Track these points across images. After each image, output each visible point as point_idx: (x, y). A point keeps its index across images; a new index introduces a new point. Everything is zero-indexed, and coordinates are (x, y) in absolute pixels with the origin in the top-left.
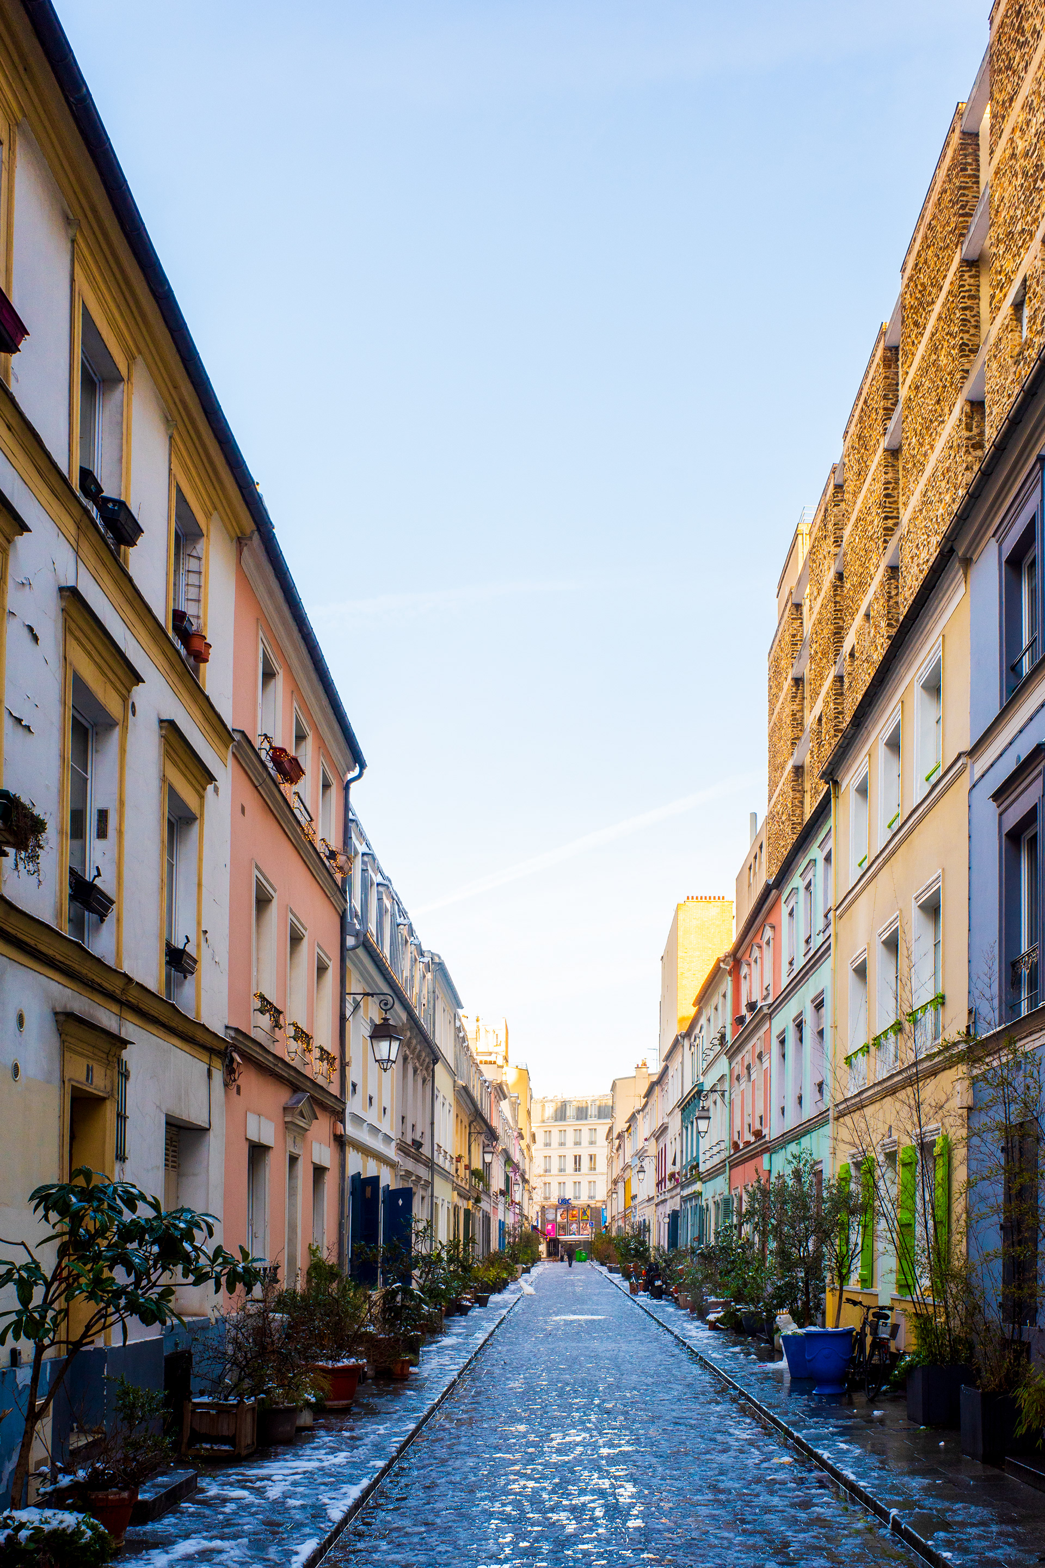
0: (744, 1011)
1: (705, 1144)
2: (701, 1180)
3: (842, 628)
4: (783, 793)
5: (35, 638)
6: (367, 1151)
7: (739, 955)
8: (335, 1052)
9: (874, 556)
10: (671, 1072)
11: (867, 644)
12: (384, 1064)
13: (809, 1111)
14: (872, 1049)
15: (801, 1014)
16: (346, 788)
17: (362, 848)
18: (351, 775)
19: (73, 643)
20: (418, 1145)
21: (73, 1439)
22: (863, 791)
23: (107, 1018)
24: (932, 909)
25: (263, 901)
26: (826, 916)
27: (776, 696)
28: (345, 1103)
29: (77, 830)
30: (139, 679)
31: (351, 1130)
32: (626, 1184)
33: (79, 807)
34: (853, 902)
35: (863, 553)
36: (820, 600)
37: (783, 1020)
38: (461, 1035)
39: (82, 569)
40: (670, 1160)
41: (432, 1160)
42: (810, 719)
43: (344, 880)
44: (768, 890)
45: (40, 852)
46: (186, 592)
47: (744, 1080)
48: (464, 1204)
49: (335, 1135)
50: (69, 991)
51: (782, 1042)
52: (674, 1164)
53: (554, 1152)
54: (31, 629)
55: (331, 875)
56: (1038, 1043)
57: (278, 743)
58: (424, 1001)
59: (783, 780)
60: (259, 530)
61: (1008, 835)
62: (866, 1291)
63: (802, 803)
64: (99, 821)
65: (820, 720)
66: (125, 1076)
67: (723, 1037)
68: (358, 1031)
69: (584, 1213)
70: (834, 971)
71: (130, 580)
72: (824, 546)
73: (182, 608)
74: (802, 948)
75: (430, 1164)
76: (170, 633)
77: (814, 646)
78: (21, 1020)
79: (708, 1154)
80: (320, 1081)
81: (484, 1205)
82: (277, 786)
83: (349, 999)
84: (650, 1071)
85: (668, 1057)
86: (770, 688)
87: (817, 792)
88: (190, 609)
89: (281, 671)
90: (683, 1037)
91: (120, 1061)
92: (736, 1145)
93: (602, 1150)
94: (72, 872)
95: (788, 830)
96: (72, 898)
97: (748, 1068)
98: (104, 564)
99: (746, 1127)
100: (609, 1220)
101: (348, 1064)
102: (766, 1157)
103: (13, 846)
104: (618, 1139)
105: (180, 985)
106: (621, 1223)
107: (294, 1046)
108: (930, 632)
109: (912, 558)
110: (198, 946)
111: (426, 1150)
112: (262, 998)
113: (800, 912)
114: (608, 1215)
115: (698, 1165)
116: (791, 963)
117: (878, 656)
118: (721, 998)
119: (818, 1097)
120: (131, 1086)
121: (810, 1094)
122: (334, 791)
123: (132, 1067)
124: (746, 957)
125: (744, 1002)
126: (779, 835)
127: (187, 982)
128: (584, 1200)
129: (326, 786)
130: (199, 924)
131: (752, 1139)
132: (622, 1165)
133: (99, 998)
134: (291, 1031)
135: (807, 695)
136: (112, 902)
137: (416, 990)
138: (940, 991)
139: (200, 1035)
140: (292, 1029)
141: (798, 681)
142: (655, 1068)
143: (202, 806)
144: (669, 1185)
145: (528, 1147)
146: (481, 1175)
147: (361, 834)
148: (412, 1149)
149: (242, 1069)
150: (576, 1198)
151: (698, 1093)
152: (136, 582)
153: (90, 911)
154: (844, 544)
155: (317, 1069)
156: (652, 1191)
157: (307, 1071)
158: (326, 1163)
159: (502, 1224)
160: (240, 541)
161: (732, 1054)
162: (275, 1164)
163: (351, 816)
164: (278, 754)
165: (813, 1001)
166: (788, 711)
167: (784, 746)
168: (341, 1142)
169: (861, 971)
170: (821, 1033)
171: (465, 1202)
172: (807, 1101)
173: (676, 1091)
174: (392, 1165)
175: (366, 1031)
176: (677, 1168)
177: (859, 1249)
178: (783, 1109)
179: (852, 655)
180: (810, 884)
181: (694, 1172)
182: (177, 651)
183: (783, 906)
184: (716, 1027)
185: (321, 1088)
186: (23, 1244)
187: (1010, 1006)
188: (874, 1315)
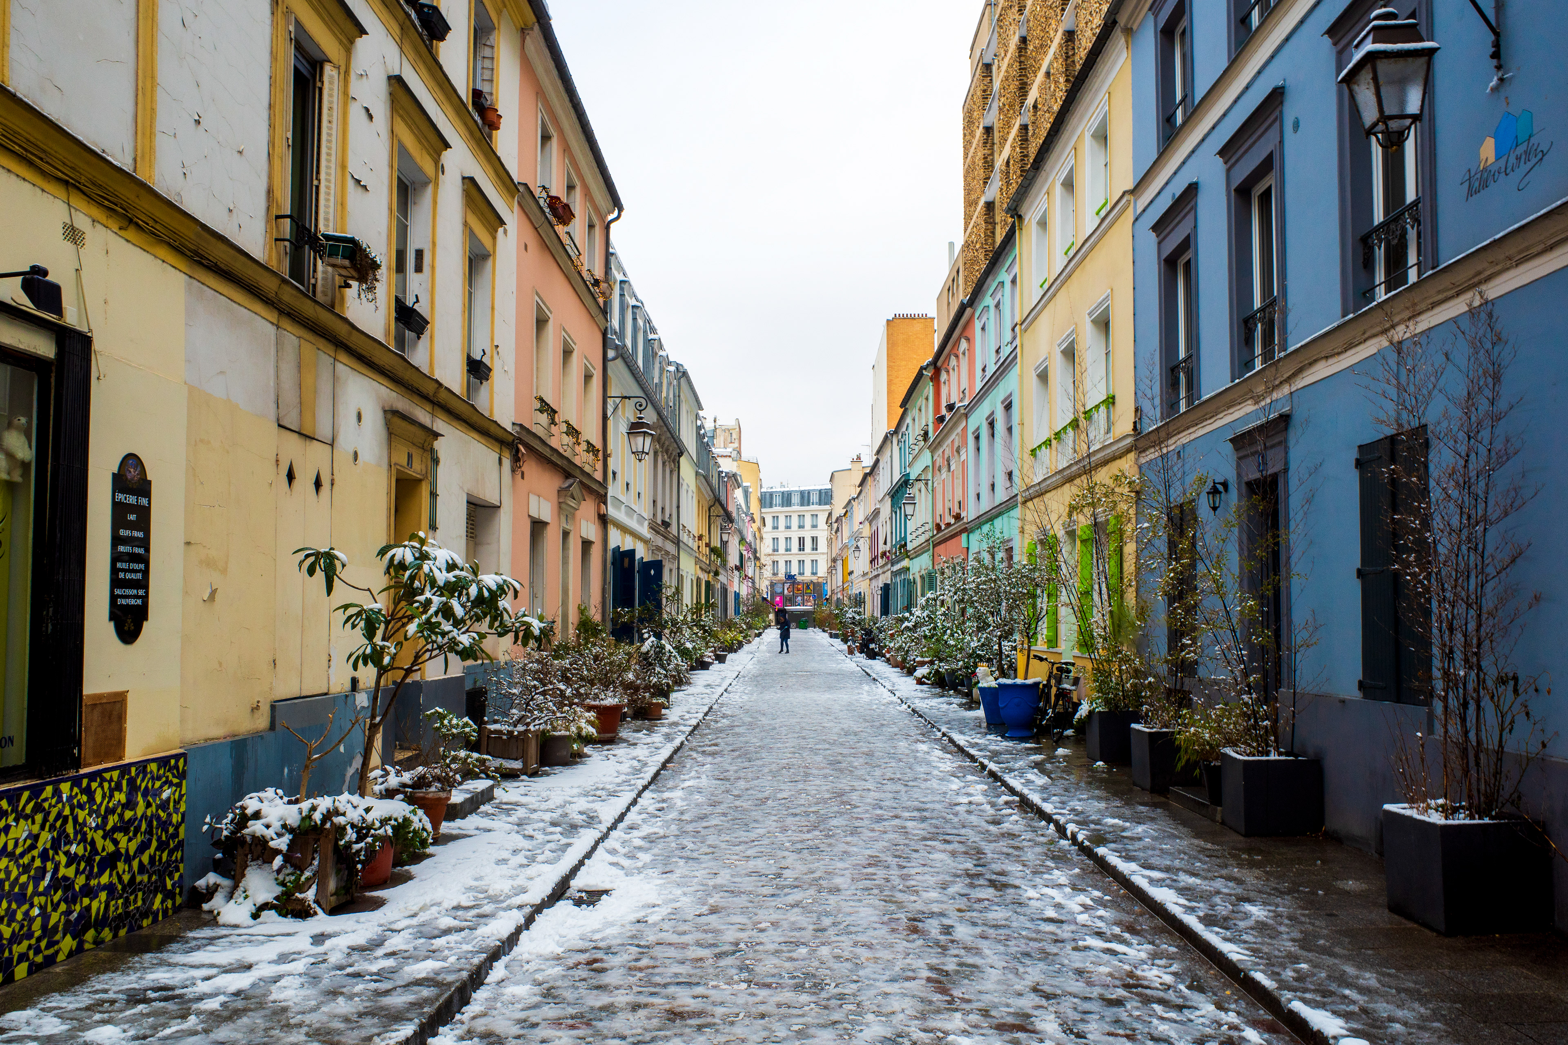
0: (944, 411)
1: (911, 526)
2: (908, 557)
3: (1026, 83)
4: (976, 225)
5: (371, 117)
6: (625, 529)
7: (939, 364)
8: (599, 445)
9: (1053, 22)
10: (881, 464)
11: (1048, 97)
12: (639, 455)
13: (1001, 496)
14: (1054, 442)
15: (993, 413)
16: (607, 228)
17: (619, 277)
18: (611, 217)
19: (398, 120)
20: (666, 524)
21: (396, 754)
22: (1043, 224)
23: (423, 415)
24: (1103, 324)
25: (541, 322)
26: (1013, 330)
27: (970, 143)
28: (606, 488)
29: (400, 267)
30: (447, 146)
31: (612, 511)
32: (844, 562)
33: (401, 248)
34: (1035, 318)
35: (1043, 20)
36: (1006, 60)
37: (978, 419)
38: (702, 432)
39: (405, 62)
40: (881, 541)
41: (678, 538)
42: (999, 162)
43: (605, 303)
44: (963, 308)
45: (377, 284)
46: (482, 74)
47: (944, 470)
48: (704, 577)
49: (599, 515)
50: (394, 394)
51: (977, 438)
52: (885, 543)
53: (781, 535)
54: (367, 110)
55: (595, 299)
56: (1193, 437)
57: (553, 193)
58: (671, 404)
59: (976, 214)
60: (538, 22)
61: (1166, 260)
62: (1051, 650)
63: (993, 233)
64: (416, 259)
65: (1008, 163)
66: (436, 461)
67: (926, 435)
68: (619, 428)
69: (808, 587)
70: (1021, 377)
71: (441, 67)
72: (1010, 14)
73: (479, 87)
74: (993, 357)
75: (677, 542)
76: (470, 108)
77: (1002, 99)
78: (359, 417)
79: (915, 535)
80: (587, 469)
81: (722, 578)
82: (552, 226)
83: (610, 401)
84: (864, 464)
85: (878, 452)
86: (965, 135)
87: (1006, 224)
88: (485, 88)
89: (555, 134)
90: (892, 435)
91: (432, 451)
92: (938, 527)
93: (823, 533)
94: (397, 300)
95: (982, 257)
96: (397, 319)
97: (948, 461)
98: (421, 56)
99: (947, 511)
100: (829, 593)
101: (609, 456)
102: (964, 536)
103: (357, 280)
104: (836, 524)
105: (477, 390)
106: (840, 596)
107: (566, 439)
108: (1097, 91)
109: (1086, 23)
110: (492, 357)
111: (674, 529)
112: (541, 400)
113: (991, 327)
114: (828, 588)
115: (906, 544)
116: (984, 370)
117: (1056, 108)
118: (924, 401)
119: (1008, 485)
120: (441, 470)
121: (1001, 481)
122: (598, 231)
123: (442, 455)
124: (945, 365)
125: (944, 404)
126: (974, 261)
127: (483, 387)
128: (808, 576)
129: (591, 226)
130: (492, 340)
131: (953, 521)
132: (840, 546)
133: (416, 399)
134: (564, 428)
135: (996, 140)
136: (428, 323)
137: (664, 395)
138: (1111, 393)
139: (493, 429)
140: (565, 425)
141: (988, 130)
142: (868, 461)
143: (494, 245)
144: (881, 562)
145: (759, 529)
146: (719, 552)
147: (621, 268)
148: (662, 527)
149: (525, 458)
150: (801, 574)
151: (905, 483)
152: (445, 69)
153: (410, 330)
154: (1026, 12)
155: (582, 458)
156: (866, 567)
157: (577, 461)
158: (592, 538)
159: (737, 595)
160: (523, 31)
161: (933, 449)
162: (552, 538)
163: (611, 250)
164: (553, 201)
165: (1002, 403)
166: (980, 154)
167: (977, 184)
168: (604, 520)
169: (1043, 377)
170: (1010, 430)
171: (706, 575)
172: (999, 488)
173: (885, 481)
174: (646, 541)
175: (623, 428)
176: (888, 547)
177: (1044, 612)
178: (978, 495)
179: (1035, 107)
180: (999, 303)
181: (902, 550)
182: (475, 122)
183: (977, 321)
184: (920, 425)
185: (588, 475)
186: (369, 590)
187: (1171, 405)
188: (1058, 669)
